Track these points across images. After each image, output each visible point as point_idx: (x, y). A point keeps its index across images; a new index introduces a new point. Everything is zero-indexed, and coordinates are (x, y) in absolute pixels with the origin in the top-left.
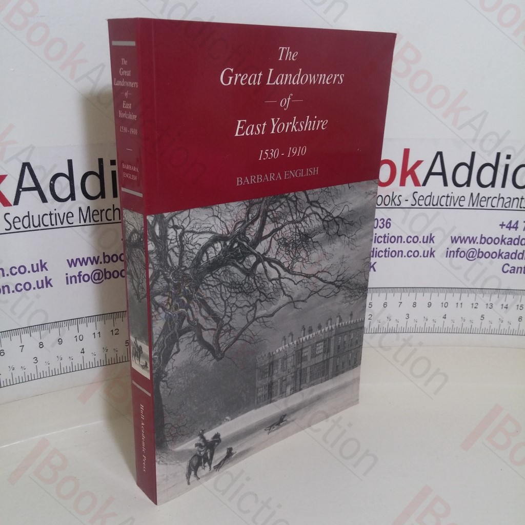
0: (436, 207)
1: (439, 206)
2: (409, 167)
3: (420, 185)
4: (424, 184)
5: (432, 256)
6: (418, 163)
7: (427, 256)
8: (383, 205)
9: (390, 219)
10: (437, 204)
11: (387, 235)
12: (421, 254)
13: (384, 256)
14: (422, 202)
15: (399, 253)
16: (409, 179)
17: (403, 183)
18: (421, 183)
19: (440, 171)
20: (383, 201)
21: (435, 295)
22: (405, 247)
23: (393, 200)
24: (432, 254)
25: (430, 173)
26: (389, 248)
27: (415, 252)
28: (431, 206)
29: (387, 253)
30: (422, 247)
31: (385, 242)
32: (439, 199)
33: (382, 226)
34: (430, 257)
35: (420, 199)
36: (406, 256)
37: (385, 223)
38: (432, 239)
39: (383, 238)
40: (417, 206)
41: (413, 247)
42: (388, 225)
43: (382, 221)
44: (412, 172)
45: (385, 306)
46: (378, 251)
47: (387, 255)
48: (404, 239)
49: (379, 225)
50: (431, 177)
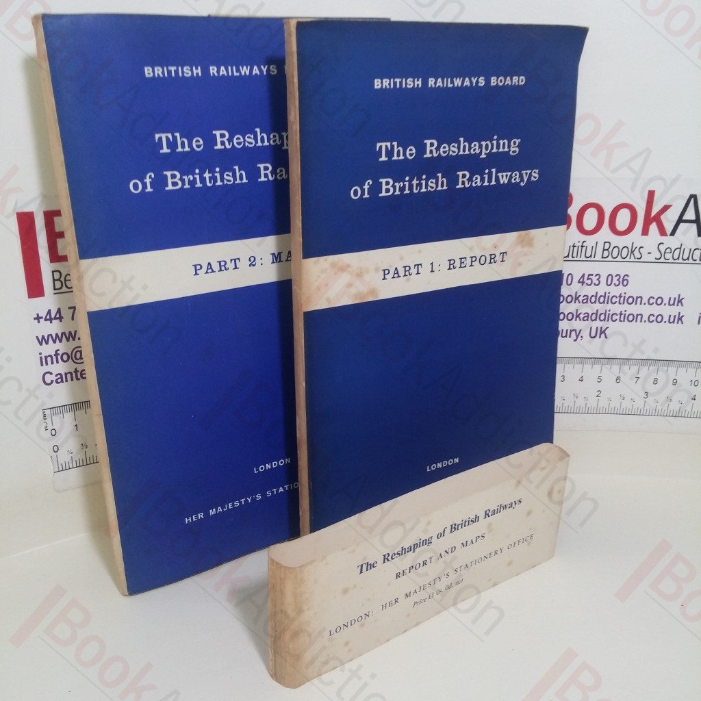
0: (686, 261)
1: (691, 261)
2: (654, 213)
3: (667, 235)
4: (673, 234)
5: (680, 321)
6: (666, 208)
7: (673, 322)
8: (619, 259)
9: (628, 276)
10: (688, 259)
11: (623, 295)
12: (666, 319)
13: (618, 320)
14: (668, 256)
15: (636, 318)
16: (653, 228)
17: (645, 232)
18: (669, 232)
19: (693, 217)
20: (620, 252)
21: (682, 371)
22: (646, 310)
23: (632, 252)
24: (680, 319)
25: (680, 220)
26: (626, 311)
27: (658, 316)
28: (681, 261)
29: (622, 316)
30: (666, 311)
31: (620, 303)
32: (692, 252)
33: (617, 283)
34: (678, 323)
35: (667, 251)
36: (647, 321)
37: (621, 280)
38: (680, 301)
39: (618, 298)
40: (662, 260)
41: (656, 310)
42: (625, 283)
43: (618, 277)
44: (657, 219)
45: (618, 381)
46: (611, 313)
47: (622, 319)
48: (645, 300)
49: (613, 282)
50: (682, 225)
